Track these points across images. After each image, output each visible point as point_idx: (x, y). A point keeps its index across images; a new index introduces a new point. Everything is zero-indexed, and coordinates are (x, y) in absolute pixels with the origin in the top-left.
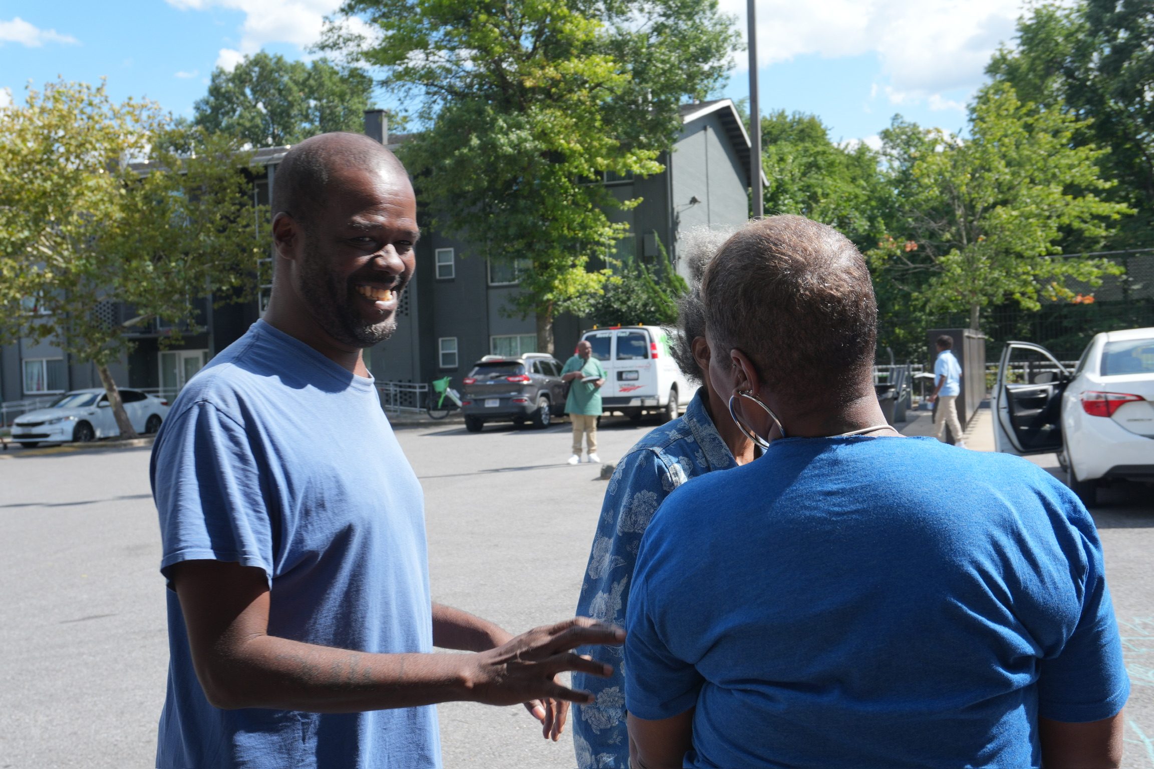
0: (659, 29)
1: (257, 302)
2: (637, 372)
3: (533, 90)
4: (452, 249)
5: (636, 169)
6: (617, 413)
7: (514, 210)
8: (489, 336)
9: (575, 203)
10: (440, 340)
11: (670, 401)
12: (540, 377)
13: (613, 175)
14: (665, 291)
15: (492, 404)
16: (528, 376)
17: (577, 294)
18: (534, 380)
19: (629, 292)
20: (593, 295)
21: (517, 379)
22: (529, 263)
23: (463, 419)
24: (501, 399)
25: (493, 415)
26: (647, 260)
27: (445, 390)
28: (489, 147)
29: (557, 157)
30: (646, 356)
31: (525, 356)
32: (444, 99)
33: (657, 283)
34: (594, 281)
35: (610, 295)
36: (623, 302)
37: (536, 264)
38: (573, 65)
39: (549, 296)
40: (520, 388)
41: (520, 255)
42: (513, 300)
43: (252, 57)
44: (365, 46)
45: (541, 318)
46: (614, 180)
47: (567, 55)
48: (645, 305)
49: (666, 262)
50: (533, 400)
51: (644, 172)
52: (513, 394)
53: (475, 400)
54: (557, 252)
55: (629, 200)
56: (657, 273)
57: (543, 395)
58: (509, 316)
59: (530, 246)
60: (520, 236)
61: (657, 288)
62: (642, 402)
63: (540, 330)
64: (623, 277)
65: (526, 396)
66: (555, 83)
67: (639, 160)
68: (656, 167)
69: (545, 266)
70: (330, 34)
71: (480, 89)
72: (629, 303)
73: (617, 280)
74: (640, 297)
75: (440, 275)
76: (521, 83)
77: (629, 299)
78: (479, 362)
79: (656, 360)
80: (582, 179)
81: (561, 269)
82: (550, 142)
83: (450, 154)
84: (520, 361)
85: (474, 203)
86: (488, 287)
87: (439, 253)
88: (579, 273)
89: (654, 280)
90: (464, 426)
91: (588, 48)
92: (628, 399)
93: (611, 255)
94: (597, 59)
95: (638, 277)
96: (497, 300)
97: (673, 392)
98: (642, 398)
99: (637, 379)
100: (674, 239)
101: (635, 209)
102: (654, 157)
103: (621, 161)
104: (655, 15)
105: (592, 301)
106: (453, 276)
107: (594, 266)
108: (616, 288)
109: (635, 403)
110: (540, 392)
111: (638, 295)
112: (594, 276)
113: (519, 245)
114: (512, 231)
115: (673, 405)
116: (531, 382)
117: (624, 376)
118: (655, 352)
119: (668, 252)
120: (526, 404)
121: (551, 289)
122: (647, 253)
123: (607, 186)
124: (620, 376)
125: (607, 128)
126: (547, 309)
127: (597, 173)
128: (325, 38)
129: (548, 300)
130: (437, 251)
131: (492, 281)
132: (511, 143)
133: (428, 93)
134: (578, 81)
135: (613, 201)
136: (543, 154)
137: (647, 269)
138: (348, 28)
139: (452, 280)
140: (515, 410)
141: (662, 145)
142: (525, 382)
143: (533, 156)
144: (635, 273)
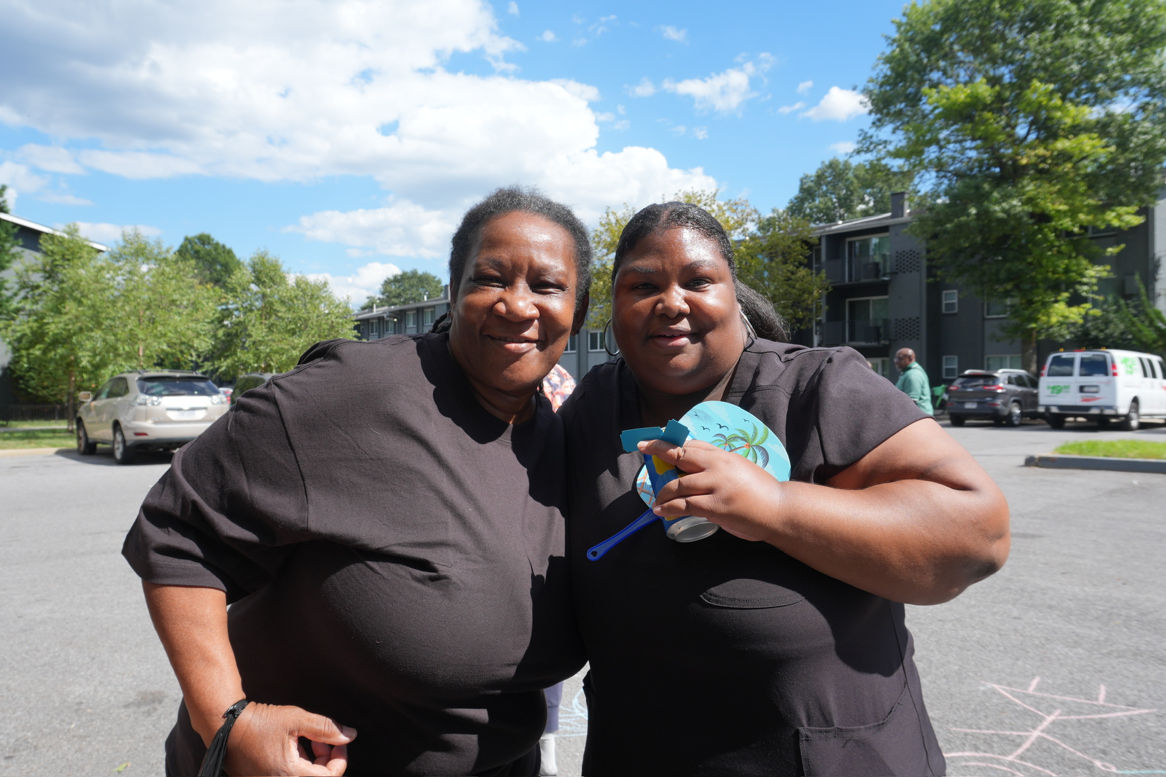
0: (1143, 108)
1: (812, 328)
2: (1097, 386)
3: (1025, 167)
4: (955, 291)
5: (1116, 223)
6: (1080, 419)
7: (1005, 260)
8: (983, 355)
9: (1059, 252)
10: (944, 358)
11: (1130, 412)
12: (1013, 387)
13: (1096, 229)
14: (1143, 322)
15: (970, 406)
16: (1002, 386)
17: (1058, 324)
18: (1007, 389)
19: (1107, 323)
20: (1074, 324)
21: (993, 388)
22: (1016, 301)
23: (948, 417)
24: (979, 403)
25: (971, 414)
26: (1127, 297)
27: (942, 395)
28: (984, 214)
29: (1043, 218)
30: (1106, 374)
31: (1000, 371)
32: (950, 180)
33: (1135, 316)
34: (1075, 314)
35: (1089, 325)
36: (1101, 331)
37: (1024, 301)
38: (1062, 144)
39: (1033, 325)
40: (995, 395)
41: (1007, 294)
42: (1003, 329)
43: (827, 163)
44: (891, 148)
45: (1026, 343)
46: (1096, 233)
47: (1055, 137)
48: (1123, 333)
49: (1144, 298)
50: (1005, 404)
51: (1123, 224)
52: (988, 399)
53: (958, 403)
54: (1041, 291)
55: (1111, 246)
56: (1135, 307)
57: (1014, 401)
58: (998, 341)
59: (1017, 287)
60: (1008, 280)
61: (1135, 319)
62: (1102, 411)
63: (1024, 351)
64: (1104, 310)
65: (999, 402)
66: (1043, 159)
67: (1119, 216)
68: (1137, 221)
69: (1030, 302)
70: (864, 142)
71: (980, 171)
72: (1108, 331)
73: (1097, 312)
74: (1117, 328)
75: (946, 310)
76: (1015, 161)
77: (1107, 328)
78: (962, 374)
79: (1116, 378)
80: (1069, 234)
81: (1045, 305)
82: (1036, 205)
83: (951, 221)
84: (996, 375)
85: (972, 255)
86: (984, 319)
87: (946, 294)
88: (1060, 308)
89: (1133, 314)
90: (948, 422)
91: (1076, 130)
92: (1088, 408)
93: (1094, 292)
94: (1084, 138)
95: (1116, 311)
96: (990, 328)
97: (1134, 404)
98: (1101, 408)
99: (1096, 392)
100: (1155, 280)
101: (1119, 254)
102: (1133, 211)
103: (1100, 217)
104: (1141, 97)
105: (1072, 329)
106: (956, 311)
107: (1075, 300)
108: (1095, 318)
109: (1094, 411)
110: (1013, 399)
111: (1116, 325)
112: (1075, 310)
113: (1009, 286)
114: (1003, 275)
115: (1133, 415)
116: (1004, 391)
117: (1086, 389)
118: (1115, 371)
119: (1147, 290)
120: (999, 407)
121: (1036, 320)
122: (1128, 291)
123: (1091, 238)
124: (1082, 389)
125: (1090, 192)
126: (1031, 335)
127: (1081, 227)
128: (860, 145)
129: (1033, 329)
130: (944, 292)
131: (988, 314)
132: (1004, 211)
133: (937, 177)
134: (1065, 156)
135: (1095, 249)
136: (1032, 215)
137: (1127, 304)
138: (877, 136)
139: (955, 314)
140: (989, 412)
141: (1142, 201)
142: (999, 391)
143: (1021, 218)
144: (1114, 308)
